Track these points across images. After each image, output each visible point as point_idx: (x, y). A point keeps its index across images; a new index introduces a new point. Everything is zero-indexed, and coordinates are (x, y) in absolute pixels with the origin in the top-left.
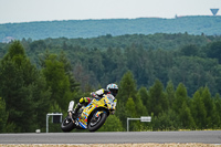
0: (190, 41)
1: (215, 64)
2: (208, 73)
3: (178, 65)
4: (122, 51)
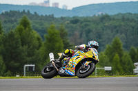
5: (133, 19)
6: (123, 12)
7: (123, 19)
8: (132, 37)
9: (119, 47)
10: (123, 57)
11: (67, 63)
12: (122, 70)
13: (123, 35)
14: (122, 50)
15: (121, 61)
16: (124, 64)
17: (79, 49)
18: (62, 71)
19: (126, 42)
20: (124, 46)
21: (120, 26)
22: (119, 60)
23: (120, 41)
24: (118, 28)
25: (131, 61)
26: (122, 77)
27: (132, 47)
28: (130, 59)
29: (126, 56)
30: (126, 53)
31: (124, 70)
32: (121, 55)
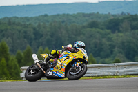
0: (100, 18)
1: (109, 33)
2: (104, 40)
3: (84, 34)
4: (48, 24)
5: (19, 23)
6: (9, 16)
7: (10, 23)
8: (18, 41)
9: (6, 52)
10: (10, 62)
11: (55, 64)
12: (8, 75)
13: (10, 39)
14: (8, 54)
15: (7, 65)
16: (11, 68)
17: (67, 49)
18: (49, 73)
19: (13, 47)
20: (10, 51)
21: (6, 30)
22: (5, 64)
23: (7, 46)
24: (4, 32)
25: (18, 65)
26: (9, 81)
27: (19, 51)
28: (17, 63)
29: (12, 60)
30: (13, 57)
31: (11, 74)
32: (7, 59)
